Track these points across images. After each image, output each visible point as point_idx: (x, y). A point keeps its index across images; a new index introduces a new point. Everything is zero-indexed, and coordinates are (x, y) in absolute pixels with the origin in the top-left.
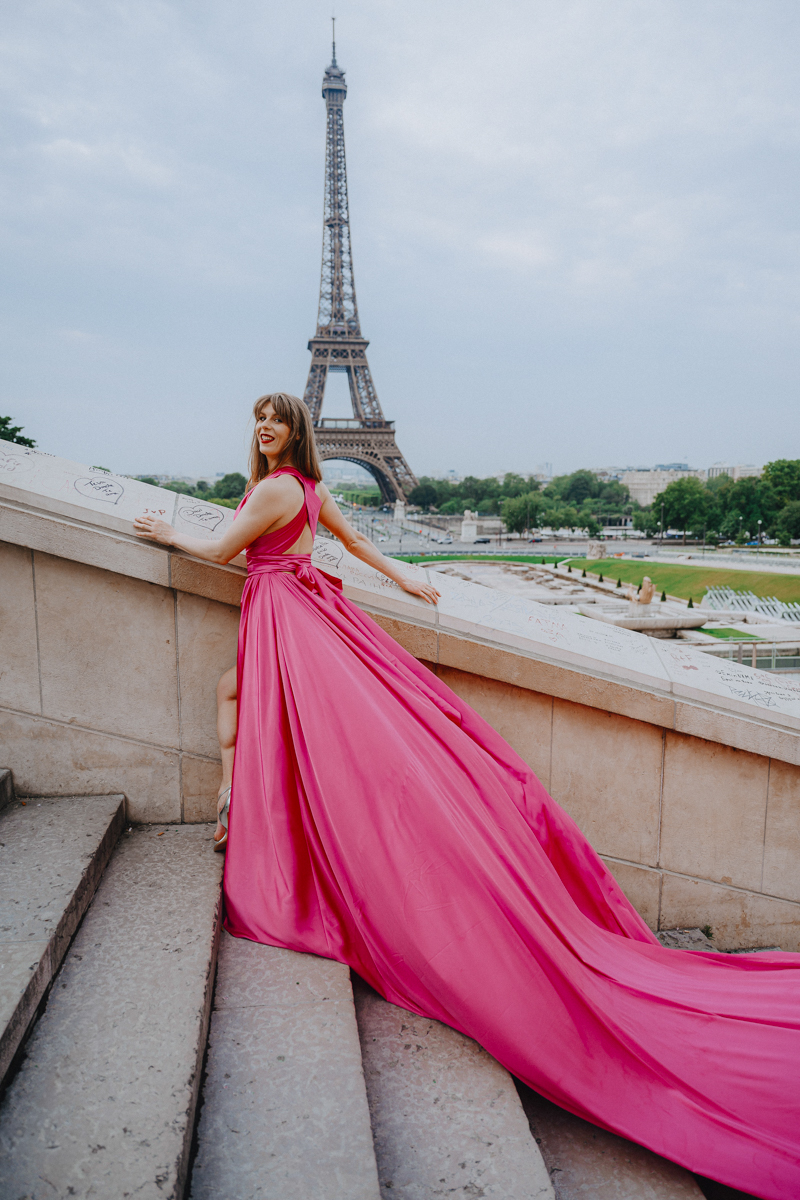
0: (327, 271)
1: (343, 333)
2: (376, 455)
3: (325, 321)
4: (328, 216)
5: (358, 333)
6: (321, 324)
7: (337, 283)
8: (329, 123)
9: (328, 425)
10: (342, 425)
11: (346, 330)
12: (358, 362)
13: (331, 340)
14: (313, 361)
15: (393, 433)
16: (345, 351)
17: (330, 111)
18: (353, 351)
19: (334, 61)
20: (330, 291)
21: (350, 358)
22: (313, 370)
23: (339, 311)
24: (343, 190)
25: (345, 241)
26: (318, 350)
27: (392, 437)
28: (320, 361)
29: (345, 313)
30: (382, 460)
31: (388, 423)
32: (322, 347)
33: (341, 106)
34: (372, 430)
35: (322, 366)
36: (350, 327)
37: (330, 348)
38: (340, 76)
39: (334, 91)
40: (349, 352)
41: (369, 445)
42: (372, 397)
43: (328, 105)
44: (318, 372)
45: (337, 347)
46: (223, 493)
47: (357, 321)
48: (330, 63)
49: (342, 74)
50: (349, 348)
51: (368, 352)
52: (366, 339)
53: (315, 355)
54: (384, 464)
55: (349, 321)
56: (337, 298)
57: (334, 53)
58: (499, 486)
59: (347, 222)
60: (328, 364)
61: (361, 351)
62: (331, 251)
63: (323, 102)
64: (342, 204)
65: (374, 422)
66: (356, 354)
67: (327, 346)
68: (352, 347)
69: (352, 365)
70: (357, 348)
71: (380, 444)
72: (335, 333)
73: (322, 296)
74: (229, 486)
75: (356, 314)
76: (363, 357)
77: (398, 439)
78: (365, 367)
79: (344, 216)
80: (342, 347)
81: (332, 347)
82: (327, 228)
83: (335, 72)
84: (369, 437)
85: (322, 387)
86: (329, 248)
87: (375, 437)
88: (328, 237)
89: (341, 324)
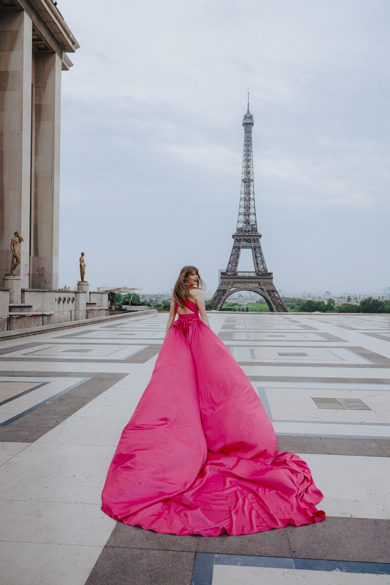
0: (242, 203)
1: (249, 231)
2: (263, 289)
3: (241, 225)
4: (244, 178)
5: (256, 231)
6: (239, 227)
7: (247, 207)
8: (245, 137)
9: (239, 274)
10: (247, 275)
11: (250, 230)
12: (256, 244)
13: (243, 234)
14: (234, 244)
15: (272, 278)
16: (249, 239)
17: (246, 132)
18: (253, 239)
19: (248, 111)
20: (243, 212)
21: (252, 243)
22: (234, 248)
23: (247, 221)
24: (251, 166)
25: (251, 188)
26: (236, 239)
27: (271, 281)
28: (237, 244)
29: (250, 222)
30: (266, 292)
31: (271, 274)
32: (238, 238)
33: (251, 130)
34: (261, 277)
35: (238, 247)
36: (252, 228)
37: (242, 238)
38: (251, 117)
39: (248, 124)
40: (252, 240)
41: (260, 284)
42: (263, 262)
43: (245, 130)
44: (237, 249)
45: (246, 238)
47: (256, 225)
48: (246, 112)
49: (252, 116)
50: (251, 238)
51: (261, 240)
52: (260, 234)
53: (235, 242)
54: (267, 294)
55: (252, 225)
56: (247, 214)
57: (248, 107)
58: (325, 305)
59: (253, 180)
60: (241, 246)
61: (257, 239)
62: (244, 194)
63: (243, 128)
64: (250, 172)
65: (263, 273)
66: (254, 241)
67: (241, 238)
68: (253, 238)
69: (253, 246)
70: (255, 238)
71: (265, 284)
72: (245, 231)
73: (239, 214)
75: (256, 222)
76: (259, 242)
77: (274, 282)
78: (259, 247)
79: (251, 178)
80: (248, 238)
81: (244, 238)
82: (243, 183)
83: (249, 116)
84: (260, 280)
85: (238, 257)
86: (244, 192)
87: (262, 280)
88: (243, 187)
89: (249, 227)
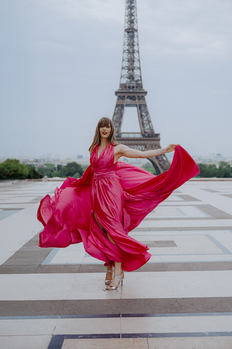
0: (126, 56)
1: (133, 87)
3: (125, 81)
4: (127, 28)
5: (141, 87)
6: (122, 82)
7: (131, 61)
9: (123, 136)
10: (131, 136)
11: (135, 85)
12: (141, 102)
13: (127, 91)
14: (117, 102)
15: (159, 140)
16: (134, 96)
18: (138, 97)
20: (127, 65)
21: (137, 100)
22: (116, 106)
23: (131, 76)
24: (134, 14)
25: (135, 39)
26: (120, 96)
27: (158, 142)
28: (121, 102)
29: (135, 77)
31: (157, 135)
32: (122, 95)
34: (147, 138)
35: (122, 105)
36: (137, 84)
37: (126, 95)
40: (136, 97)
41: (146, 147)
42: (149, 121)
44: (120, 108)
45: (130, 95)
46: (66, 173)
47: (141, 80)
50: (136, 95)
51: (146, 97)
52: (146, 90)
53: (118, 99)
55: (137, 81)
56: (131, 68)
58: (216, 169)
59: (137, 30)
60: (125, 104)
61: (143, 96)
62: (128, 45)
64: (134, 21)
65: (149, 135)
66: (140, 98)
67: (124, 94)
68: (138, 95)
69: (138, 104)
70: (141, 95)
71: (152, 146)
72: (129, 87)
73: (123, 68)
74: (69, 169)
75: (141, 77)
76: (144, 99)
78: (145, 106)
79: (135, 27)
80: (133, 95)
81: (128, 94)
82: (126, 33)
84: (146, 142)
85: (121, 116)
86: (127, 44)
87: (149, 142)
88: (126, 38)
89: (133, 82)
